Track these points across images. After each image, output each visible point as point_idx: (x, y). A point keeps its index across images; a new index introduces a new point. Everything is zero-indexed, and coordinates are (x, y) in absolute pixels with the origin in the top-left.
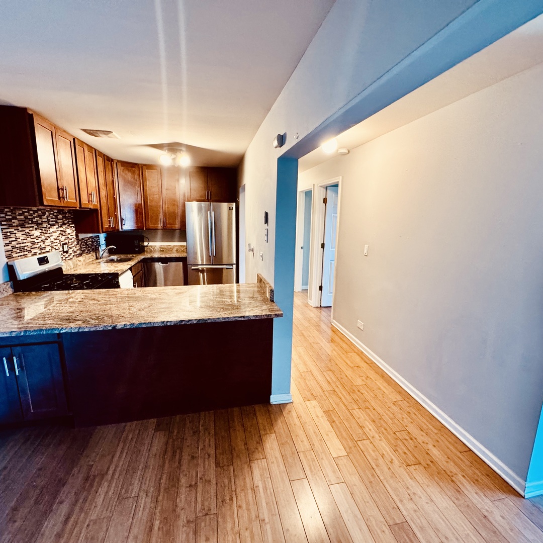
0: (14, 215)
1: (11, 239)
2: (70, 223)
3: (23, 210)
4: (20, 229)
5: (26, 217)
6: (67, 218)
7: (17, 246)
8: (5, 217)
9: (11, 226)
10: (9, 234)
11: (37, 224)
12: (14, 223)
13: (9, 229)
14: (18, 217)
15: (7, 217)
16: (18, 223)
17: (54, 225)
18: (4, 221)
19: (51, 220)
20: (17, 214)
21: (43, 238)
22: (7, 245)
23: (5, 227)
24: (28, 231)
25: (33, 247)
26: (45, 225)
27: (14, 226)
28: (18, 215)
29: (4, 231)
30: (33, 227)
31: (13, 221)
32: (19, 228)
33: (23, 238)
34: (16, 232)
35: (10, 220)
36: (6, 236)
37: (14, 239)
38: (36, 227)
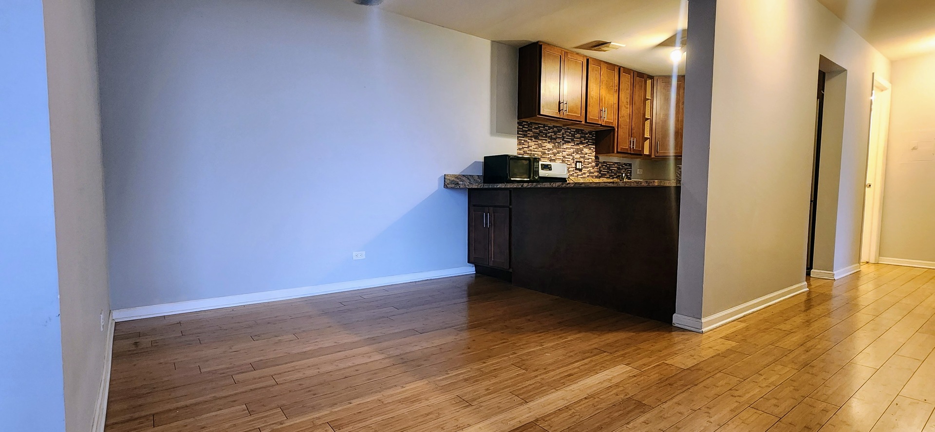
0: (530, 128)
1: (524, 146)
2: (589, 143)
3: (540, 125)
4: (534, 140)
5: (541, 132)
6: (585, 138)
7: (528, 152)
8: (522, 129)
9: (525, 136)
10: (523, 141)
11: (551, 138)
12: (529, 134)
13: (523, 137)
14: (533, 130)
15: (524, 129)
16: (532, 134)
17: (569, 142)
18: (521, 131)
19: (567, 137)
20: (533, 127)
21: (555, 151)
22: (520, 149)
23: (521, 136)
24: (541, 142)
25: (543, 156)
26: (558, 140)
27: (529, 136)
28: (534, 129)
29: (519, 138)
30: (547, 140)
31: (528, 132)
32: (533, 138)
33: (535, 147)
34: (530, 141)
35: (526, 131)
36: (520, 143)
37: (527, 146)
38: (550, 140)
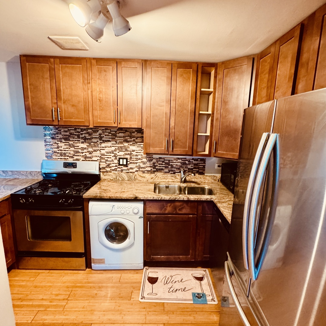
0: (59, 132)
2: (137, 141)
6: (131, 137)
17: (109, 141)
19: (105, 137)
26: (94, 140)
33: (65, 147)
34: (59, 142)
35: (54, 135)
